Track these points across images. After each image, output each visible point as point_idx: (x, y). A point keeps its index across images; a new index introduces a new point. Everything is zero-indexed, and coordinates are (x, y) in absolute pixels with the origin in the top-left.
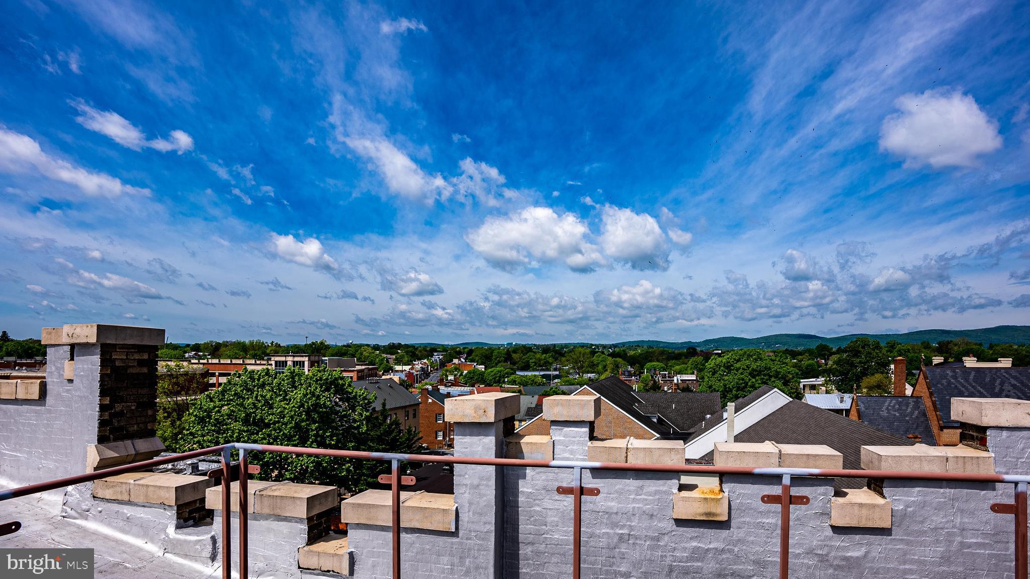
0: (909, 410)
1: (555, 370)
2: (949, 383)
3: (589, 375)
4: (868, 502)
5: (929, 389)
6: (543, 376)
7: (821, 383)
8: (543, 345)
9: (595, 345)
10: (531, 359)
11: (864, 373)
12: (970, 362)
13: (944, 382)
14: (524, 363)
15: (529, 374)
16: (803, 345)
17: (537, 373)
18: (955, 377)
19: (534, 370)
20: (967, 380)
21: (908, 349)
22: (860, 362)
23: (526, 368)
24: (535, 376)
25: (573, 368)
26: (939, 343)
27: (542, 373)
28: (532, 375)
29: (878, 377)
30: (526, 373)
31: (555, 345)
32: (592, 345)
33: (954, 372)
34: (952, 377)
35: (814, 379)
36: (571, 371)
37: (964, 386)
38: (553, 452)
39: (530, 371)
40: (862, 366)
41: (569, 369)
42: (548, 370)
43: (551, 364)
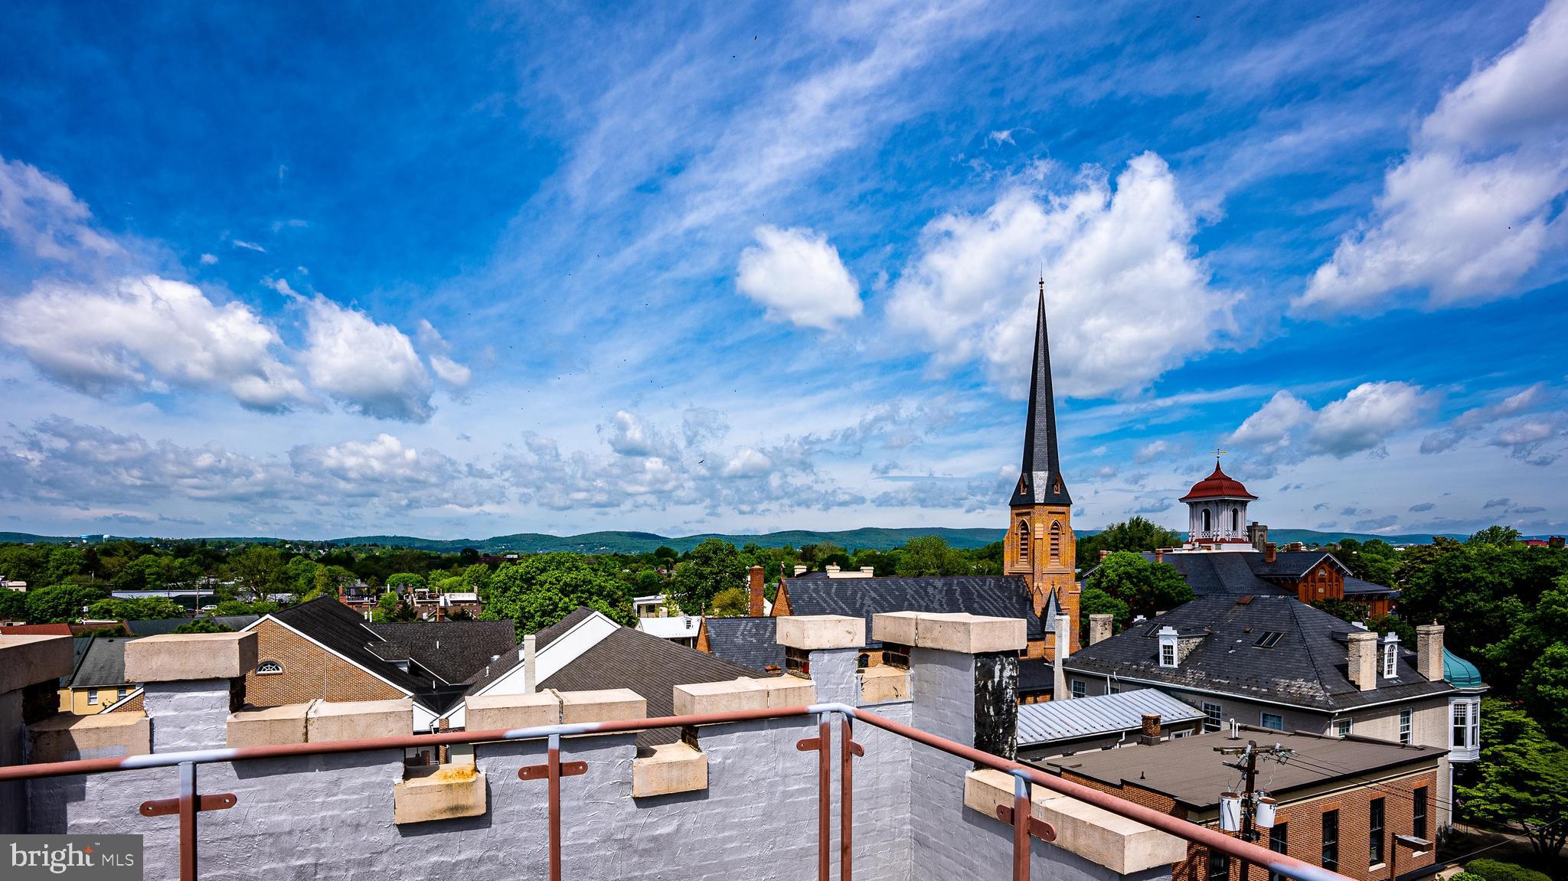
0: (768, 634)
1: (205, 587)
2: (811, 598)
3: (279, 596)
4: (679, 759)
5: (789, 606)
6: (177, 600)
7: (661, 602)
8: (176, 541)
9: (291, 542)
10: (149, 566)
11: (716, 587)
12: (834, 572)
13: (805, 596)
14: (132, 575)
15: (145, 595)
16: (637, 548)
17: (163, 594)
18: (816, 591)
19: (155, 589)
20: (829, 594)
21: (769, 556)
22: (711, 573)
23: (138, 582)
24: (158, 599)
25: (246, 583)
26: (803, 549)
27: (174, 594)
28: (151, 598)
29: (733, 591)
30: (136, 595)
31: (204, 542)
32: (286, 542)
33: (816, 584)
34: (814, 590)
35: (652, 597)
36: (240, 589)
37: (826, 602)
38: (151, 741)
39: (147, 590)
40: (713, 578)
41: (237, 585)
42: (189, 587)
43: (195, 576)
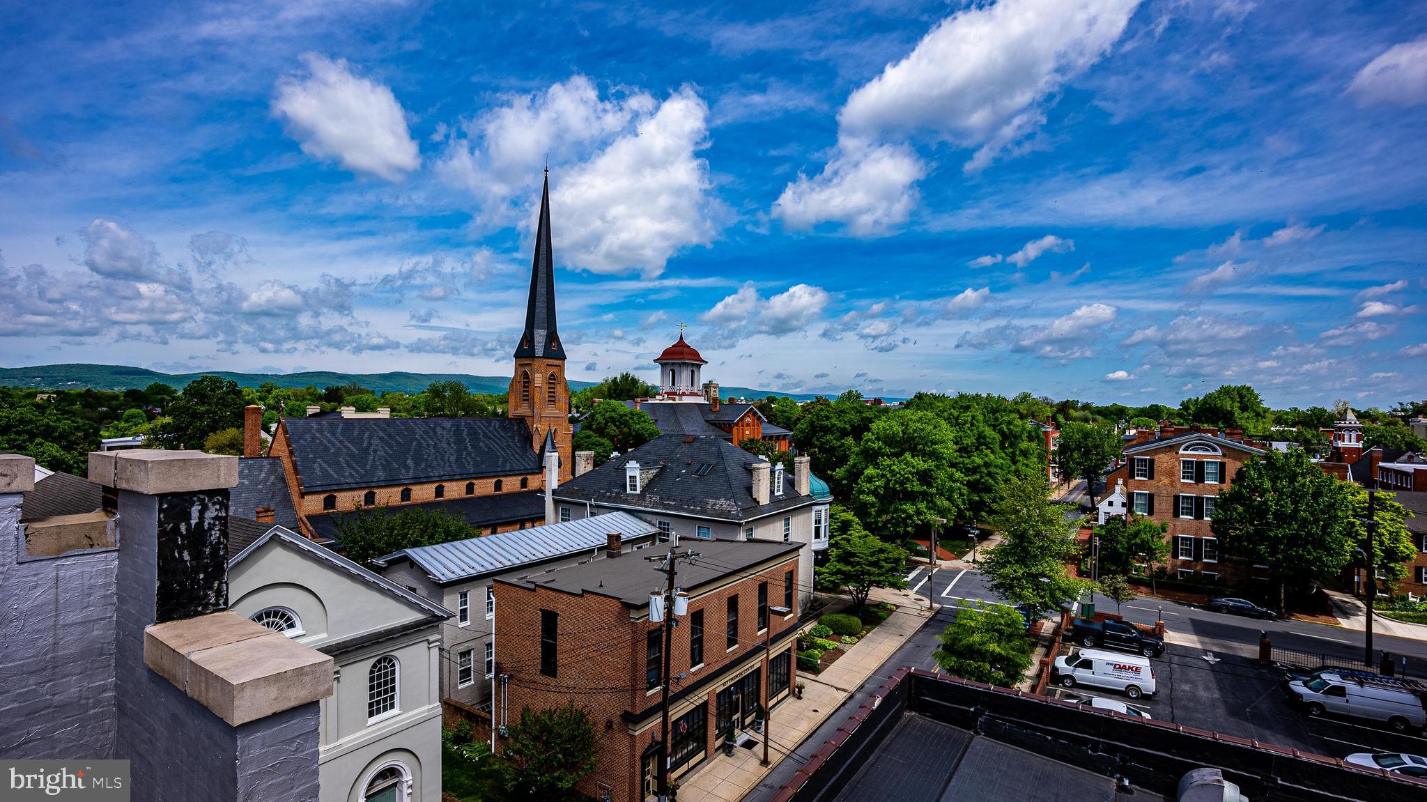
0: (263, 475)
2: (314, 438)
5: (289, 446)
7: (139, 443)
11: (214, 427)
12: (348, 413)
13: (308, 436)
16: (123, 384)
18: (321, 431)
20: (333, 434)
21: (288, 396)
22: (208, 412)
26: (327, 389)
29: (231, 432)
33: (320, 424)
34: (318, 430)
35: (131, 438)
40: (210, 418)
